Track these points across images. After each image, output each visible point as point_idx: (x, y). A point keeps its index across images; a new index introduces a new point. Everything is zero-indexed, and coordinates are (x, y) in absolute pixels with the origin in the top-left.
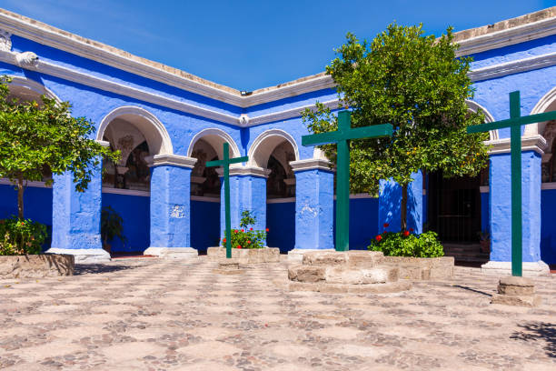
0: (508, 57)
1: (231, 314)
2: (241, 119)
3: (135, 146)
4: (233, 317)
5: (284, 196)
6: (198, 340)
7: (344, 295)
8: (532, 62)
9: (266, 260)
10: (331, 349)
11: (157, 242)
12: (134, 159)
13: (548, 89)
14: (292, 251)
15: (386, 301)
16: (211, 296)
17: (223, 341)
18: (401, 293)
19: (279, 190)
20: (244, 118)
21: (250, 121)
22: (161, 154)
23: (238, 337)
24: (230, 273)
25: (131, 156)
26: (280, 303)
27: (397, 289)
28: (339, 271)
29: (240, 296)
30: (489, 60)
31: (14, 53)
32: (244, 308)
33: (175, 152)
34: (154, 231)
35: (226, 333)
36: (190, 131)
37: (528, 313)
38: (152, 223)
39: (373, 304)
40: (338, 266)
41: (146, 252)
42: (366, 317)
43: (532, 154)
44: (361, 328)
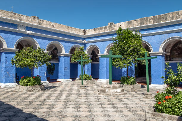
0: (155, 30)
1: (86, 102)
2: (84, 41)
3: (53, 49)
4: (87, 102)
5: (96, 62)
6: (81, 108)
7: (110, 96)
8: (160, 32)
9: (91, 83)
10: (105, 109)
11: (61, 78)
12: (53, 52)
13: (165, 40)
14: (99, 80)
15: (119, 98)
16: (80, 97)
17: (86, 108)
18: (124, 96)
19: (95, 60)
20: (85, 41)
21: (86, 42)
22: (62, 53)
23: (88, 107)
24: (83, 89)
25: (52, 52)
26: (96, 99)
27: (123, 94)
28: (109, 90)
29: (87, 97)
30: (150, 31)
31: (26, 31)
32: (88, 100)
33: (66, 52)
34: (60, 74)
35: (86, 106)
36: (70, 46)
37: (149, 101)
38: (59, 72)
39: (116, 99)
40: (109, 89)
41: (57, 80)
42: (113, 102)
43: (161, 56)
44: (112, 105)
